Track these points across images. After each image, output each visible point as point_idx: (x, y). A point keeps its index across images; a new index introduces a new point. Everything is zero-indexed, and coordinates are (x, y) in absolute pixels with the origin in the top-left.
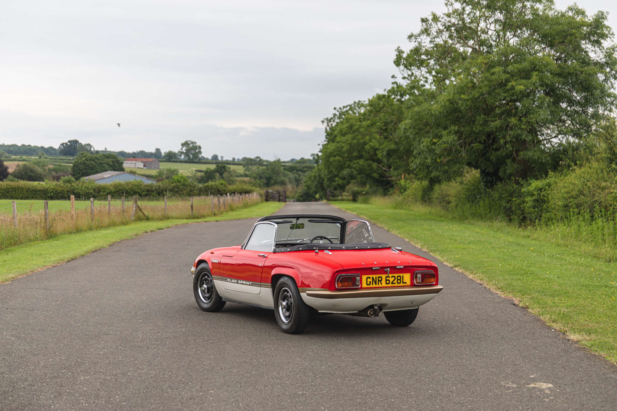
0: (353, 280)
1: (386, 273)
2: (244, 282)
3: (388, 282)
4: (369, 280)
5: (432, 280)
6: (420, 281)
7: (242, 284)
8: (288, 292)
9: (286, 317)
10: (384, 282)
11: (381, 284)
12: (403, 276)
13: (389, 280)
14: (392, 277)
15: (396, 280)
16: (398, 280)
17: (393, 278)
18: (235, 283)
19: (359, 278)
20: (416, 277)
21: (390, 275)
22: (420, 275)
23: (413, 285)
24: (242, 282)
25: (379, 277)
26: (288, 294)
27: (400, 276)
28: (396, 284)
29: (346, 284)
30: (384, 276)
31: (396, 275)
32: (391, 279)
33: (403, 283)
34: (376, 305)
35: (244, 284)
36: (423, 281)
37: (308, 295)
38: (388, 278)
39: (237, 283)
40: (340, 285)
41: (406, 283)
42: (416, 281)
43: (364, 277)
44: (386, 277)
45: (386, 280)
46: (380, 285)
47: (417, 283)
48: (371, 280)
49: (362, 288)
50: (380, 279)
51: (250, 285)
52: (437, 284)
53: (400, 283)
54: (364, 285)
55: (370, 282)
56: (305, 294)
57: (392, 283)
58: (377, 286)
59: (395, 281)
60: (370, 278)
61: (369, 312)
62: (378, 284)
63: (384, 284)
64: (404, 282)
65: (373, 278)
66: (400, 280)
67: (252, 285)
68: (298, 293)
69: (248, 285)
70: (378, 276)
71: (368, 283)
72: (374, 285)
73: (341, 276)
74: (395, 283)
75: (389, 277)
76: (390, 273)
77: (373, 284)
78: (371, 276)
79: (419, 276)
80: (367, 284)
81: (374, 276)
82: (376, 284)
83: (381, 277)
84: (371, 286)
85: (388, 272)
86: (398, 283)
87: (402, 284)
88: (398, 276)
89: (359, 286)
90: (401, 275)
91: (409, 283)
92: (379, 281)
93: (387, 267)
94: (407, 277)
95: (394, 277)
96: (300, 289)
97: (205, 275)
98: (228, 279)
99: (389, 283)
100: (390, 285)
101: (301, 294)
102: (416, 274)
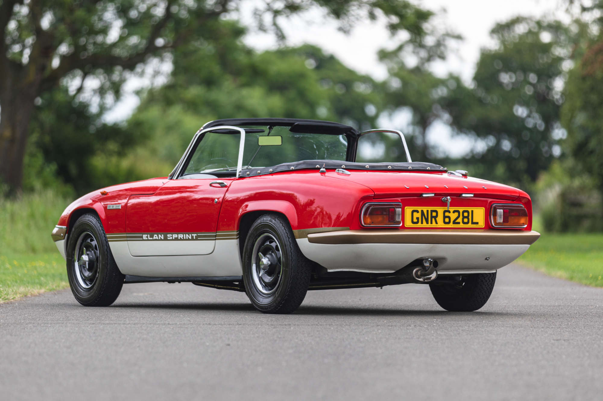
0: (390, 215)
1: (444, 204)
2: (181, 236)
3: (447, 220)
4: (416, 215)
5: (523, 220)
6: (502, 221)
7: (176, 239)
8: (272, 241)
9: (266, 285)
10: (440, 219)
11: (437, 223)
12: (472, 211)
13: (449, 217)
14: (454, 212)
15: (461, 217)
16: (464, 217)
17: (456, 214)
18: (161, 240)
19: (400, 209)
20: (495, 214)
21: (452, 209)
22: (502, 211)
23: (488, 227)
24: (175, 236)
25: (432, 211)
26: (272, 244)
27: (468, 212)
28: (461, 224)
29: (380, 219)
30: (440, 210)
31: (461, 209)
32: (453, 216)
33: (473, 223)
34: (427, 259)
35: (181, 240)
36: (506, 220)
37: (312, 240)
38: (447, 214)
39: (166, 239)
40: (369, 220)
41: (477, 223)
42: (495, 219)
43: (408, 210)
44: (445, 212)
45: (445, 217)
46: (434, 225)
47: (496, 224)
48: (419, 215)
49: (403, 228)
50: (434, 214)
51: (192, 239)
52: (529, 228)
53: (468, 223)
54: (408, 223)
55: (418, 218)
56: (307, 239)
57: (454, 222)
58: (429, 225)
59: (460, 220)
60: (417, 212)
61: (414, 271)
62: (431, 223)
63: (441, 224)
64: (474, 221)
65: (422, 211)
66: (467, 217)
67: (196, 239)
68: (293, 239)
69: (189, 239)
70: (430, 209)
71: (415, 220)
72: (425, 225)
73: (371, 205)
74: (459, 223)
75: (449, 212)
76: (452, 205)
77: (422, 223)
78: (419, 209)
79: (500, 211)
80: (413, 222)
81: (425, 209)
82: (427, 223)
83: (436, 212)
84: (419, 225)
85: (449, 204)
86: (464, 223)
87: (470, 225)
88: (464, 212)
89: (399, 223)
90: (470, 209)
91: (482, 224)
92: (432, 217)
93: (447, 195)
94: (479, 214)
95: (458, 212)
96: (296, 232)
97: (88, 236)
98: (145, 236)
99: (449, 223)
100: (451, 225)
101: (298, 240)
102: (495, 209)
